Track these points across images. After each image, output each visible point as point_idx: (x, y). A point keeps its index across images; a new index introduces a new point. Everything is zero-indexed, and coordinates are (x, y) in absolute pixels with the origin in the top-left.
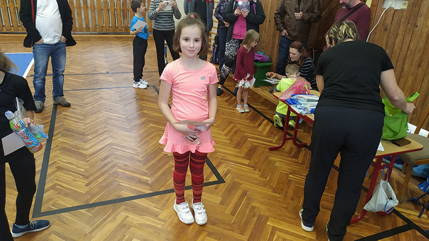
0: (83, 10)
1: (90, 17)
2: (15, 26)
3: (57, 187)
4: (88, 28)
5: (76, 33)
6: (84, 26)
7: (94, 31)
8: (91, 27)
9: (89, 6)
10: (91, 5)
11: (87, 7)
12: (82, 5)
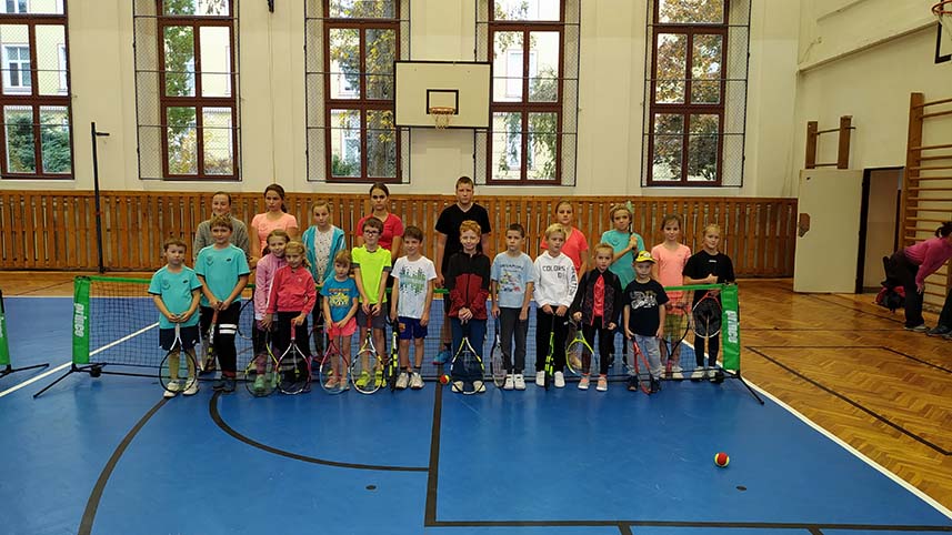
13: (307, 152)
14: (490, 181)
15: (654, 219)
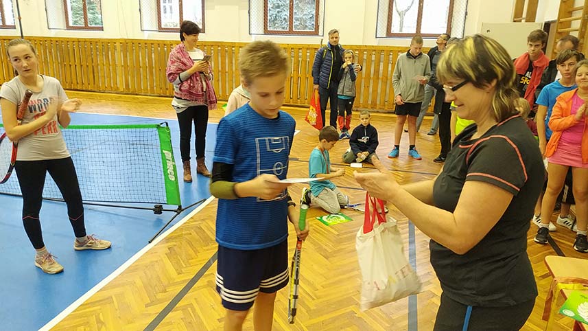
0: (371, 81)
1: (379, 91)
2: (294, 98)
3: (189, 309)
4: (374, 104)
5: (358, 109)
6: (370, 102)
7: (380, 108)
8: (378, 103)
9: (380, 76)
10: (383, 75)
11: (378, 78)
12: (372, 76)
13: (140, 10)
14: (267, 32)
15: (382, 64)
